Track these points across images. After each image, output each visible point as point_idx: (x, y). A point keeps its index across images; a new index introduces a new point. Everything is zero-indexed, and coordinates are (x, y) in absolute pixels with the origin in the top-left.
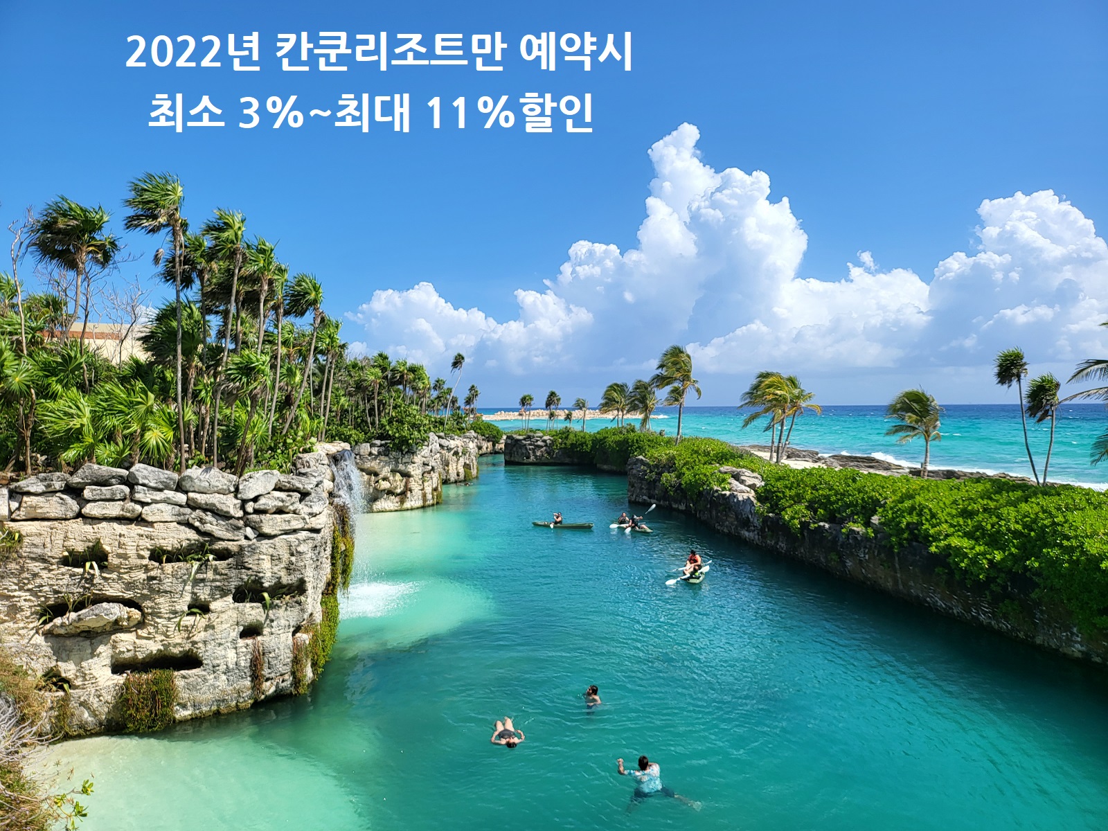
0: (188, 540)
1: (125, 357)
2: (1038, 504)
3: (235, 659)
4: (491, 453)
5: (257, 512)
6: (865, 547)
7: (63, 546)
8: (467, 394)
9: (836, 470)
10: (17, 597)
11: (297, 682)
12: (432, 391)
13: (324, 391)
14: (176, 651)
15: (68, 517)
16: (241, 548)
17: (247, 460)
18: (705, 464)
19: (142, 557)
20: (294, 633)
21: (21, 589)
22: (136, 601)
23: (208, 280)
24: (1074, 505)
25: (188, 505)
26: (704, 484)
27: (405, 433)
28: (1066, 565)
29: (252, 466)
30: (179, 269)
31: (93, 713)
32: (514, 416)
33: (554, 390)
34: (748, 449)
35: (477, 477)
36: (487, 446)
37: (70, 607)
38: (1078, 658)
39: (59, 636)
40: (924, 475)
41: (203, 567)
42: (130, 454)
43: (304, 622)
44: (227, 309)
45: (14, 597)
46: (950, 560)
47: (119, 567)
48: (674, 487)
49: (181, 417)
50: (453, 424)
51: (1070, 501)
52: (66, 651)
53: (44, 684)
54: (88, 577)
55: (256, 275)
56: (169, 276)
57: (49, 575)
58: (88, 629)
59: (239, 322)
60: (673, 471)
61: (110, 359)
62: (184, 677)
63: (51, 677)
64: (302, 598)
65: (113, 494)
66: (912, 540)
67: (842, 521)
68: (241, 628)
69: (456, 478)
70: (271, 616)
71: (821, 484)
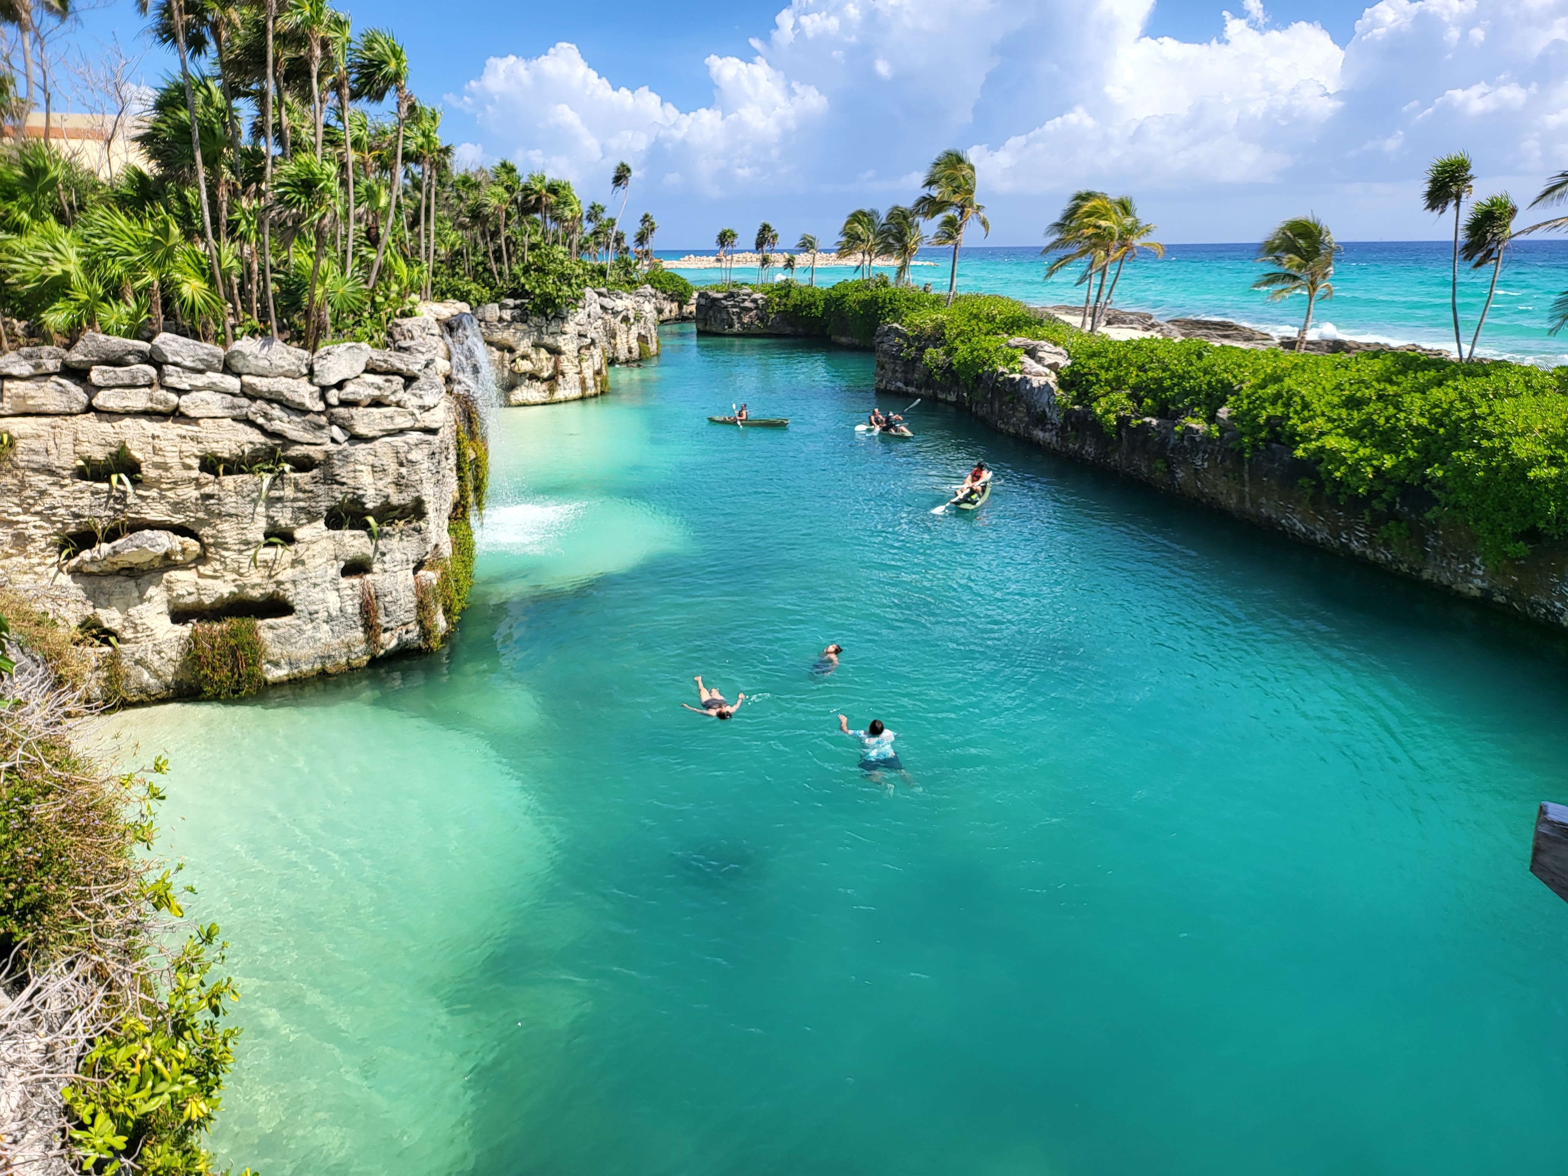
0: (251, 443)
1: (117, 167)
2: (1456, 389)
3: (339, 605)
4: (677, 319)
5: (344, 403)
6: (1205, 452)
7: (75, 453)
8: (637, 227)
9: (1176, 341)
10: (23, 523)
11: (426, 633)
12: (585, 223)
13: (423, 222)
14: (256, 593)
15: (74, 410)
16: (328, 455)
17: (320, 328)
18: (987, 334)
19: (189, 468)
20: (416, 570)
21: (26, 512)
22: (191, 528)
23: (228, 40)
24: (1507, 390)
25: (244, 394)
26: (985, 363)
27: (550, 289)
28: (1481, 474)
29: (329, 336)
30: (180, 20)
31: (156, 674)
32: (709, 261)
33: (767, 222)
34: (1052, 311)
35: (658, 355)
36: (670, 308)
37: (100, 535)
38: (1475, 597)
39: (90, 574)
40: (1300, 347)
41: (278, 481)
42: (149, 319)
43: (428, 556)
44: (262, 88)
45: (18, 522)
46: (1321, 468)
47: (158, 482)
48: (941, 368)
49: (216, 263)
50: (619, 275)
51: (1502, 384)
52: (104, 594)
53: (80, 637)
54: (117, 495)
55: (300, 31)
56: (167, 33)
57: (62, 493)
58: (128, 566)
59: (283, 109)
60: (941, 345)
61: (96, 171)
62: (271, 627)
63: (89, 628)
64: (422, 524)
65: (134, 378)
66: (1271, 441)
67: (1177, 415)
68: (342, 564)
69: (628, 356)
70: (382, 548)
71: (1152, 362)
